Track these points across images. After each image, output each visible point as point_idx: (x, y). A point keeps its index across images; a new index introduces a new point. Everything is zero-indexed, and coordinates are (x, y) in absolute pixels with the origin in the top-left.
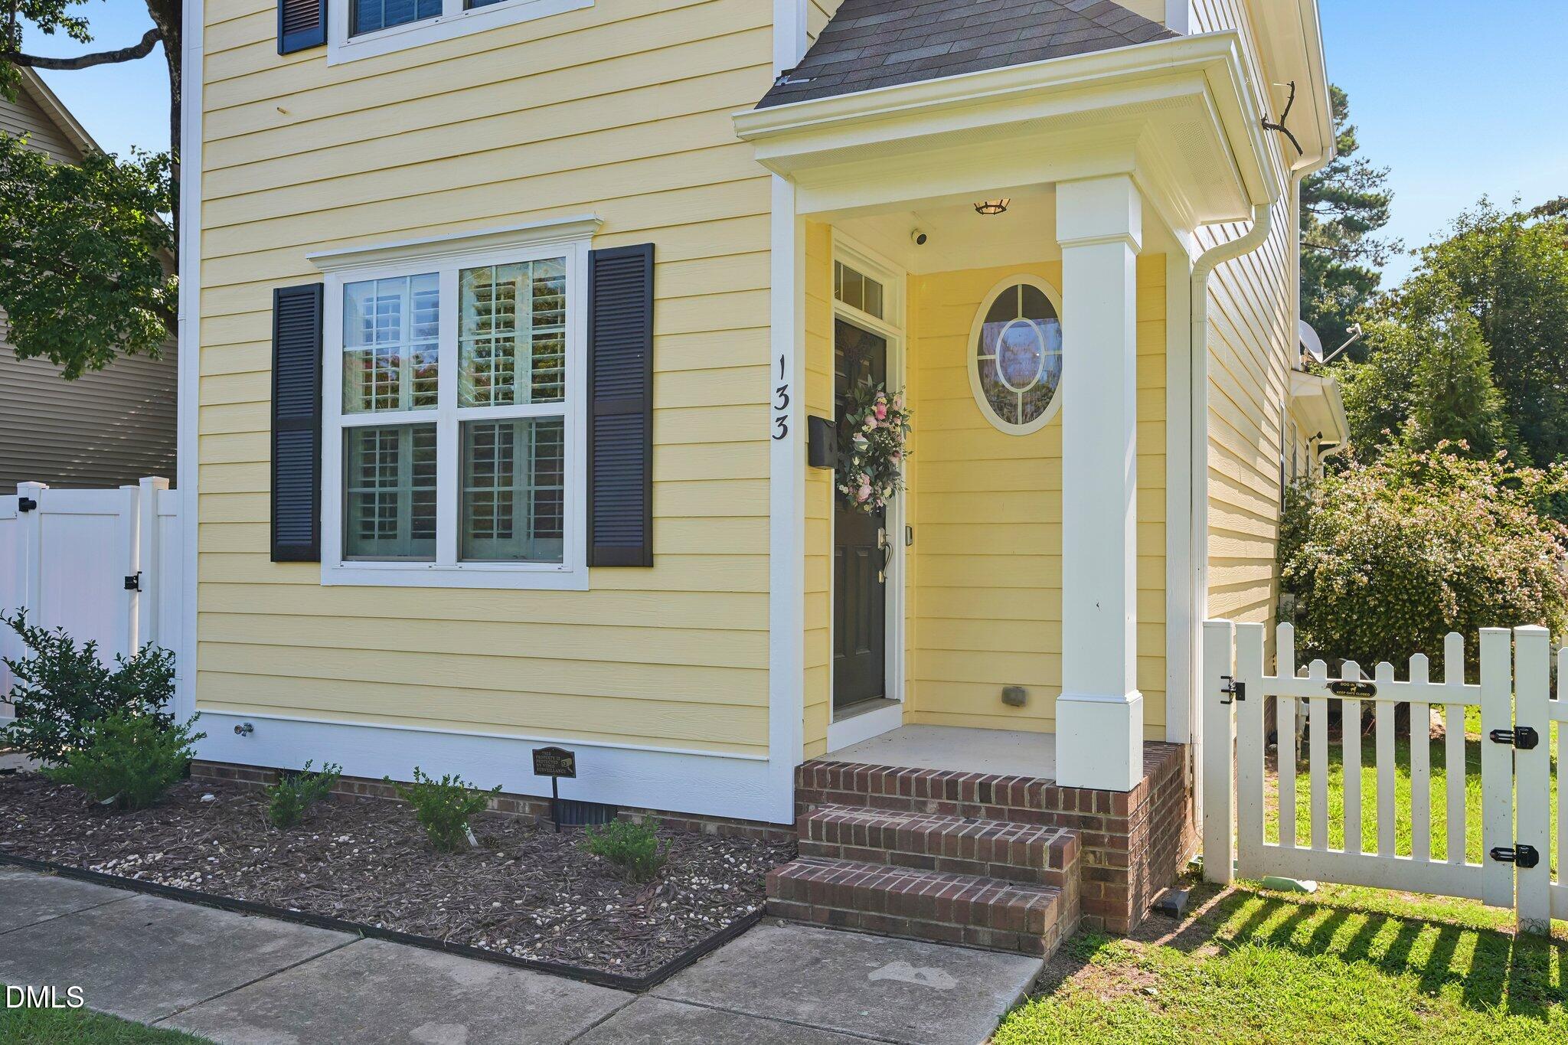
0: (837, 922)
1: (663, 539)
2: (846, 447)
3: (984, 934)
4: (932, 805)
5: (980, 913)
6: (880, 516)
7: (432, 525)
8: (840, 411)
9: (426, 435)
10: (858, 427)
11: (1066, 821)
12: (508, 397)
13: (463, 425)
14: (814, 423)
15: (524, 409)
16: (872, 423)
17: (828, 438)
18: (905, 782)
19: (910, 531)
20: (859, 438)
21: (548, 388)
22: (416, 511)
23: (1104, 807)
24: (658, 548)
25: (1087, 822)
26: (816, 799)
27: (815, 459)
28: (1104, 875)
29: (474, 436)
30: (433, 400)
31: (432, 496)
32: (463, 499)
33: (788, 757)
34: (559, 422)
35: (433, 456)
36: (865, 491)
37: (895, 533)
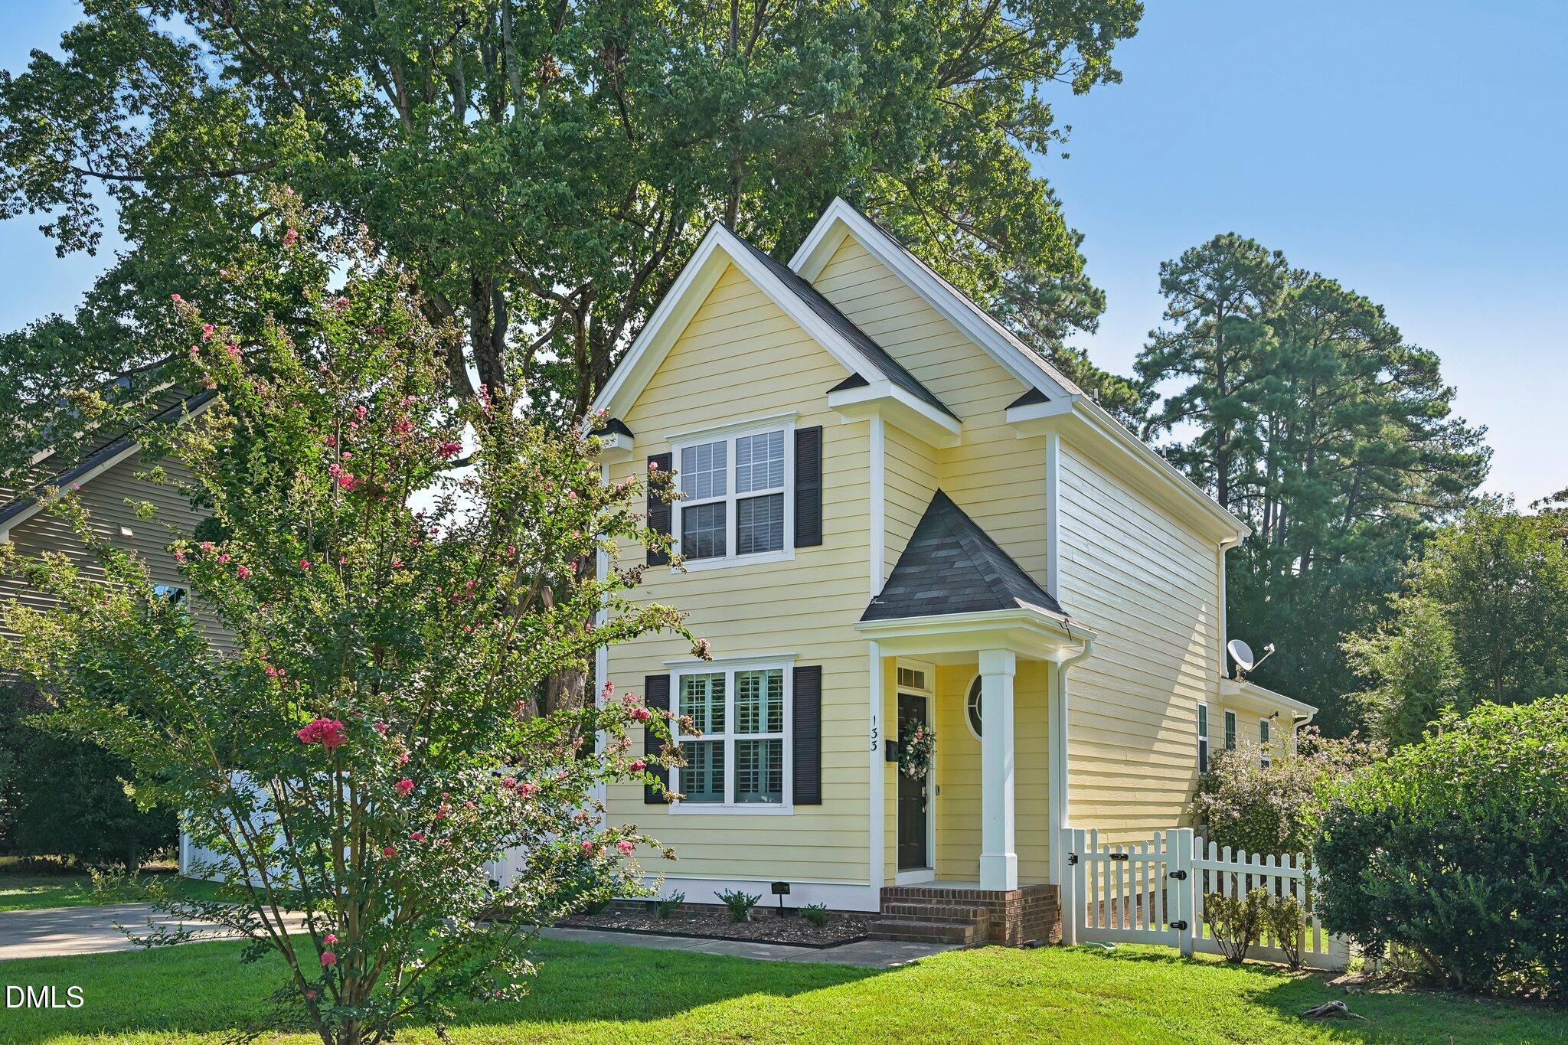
0: (893, 939)
1: (826, 792)
2: (903, 751)
3: (945, 938)
4: (934, 900)
5: (943, 931)
6: (923, 782)
7: (722, 786)
8: (901, 735)
9: (719, 746)
10: (909, 742)
11: (983, 904)
12: (756, 729)
13: (736, 741)
14: (888, 743)
15: (764, 735)
16: (916, 740)
17: (894, 750)
18: (924, 891)
19: (938, 789)
20: (909, 748)
21: (775, 725)
22: (714, 780)
23: (997, 898)
24: (824, 796)
25: (991, 904)
26: (889, 900)
27: (888, 758)
28: (997, 924)
29: (742, 747)
30: (722, 730)
31: (722, 773)
32: (737, 774)
33: (877, 884)
34: (780, 741)
35: (722, 754)
36: (912, 771)
37: (931, 790)
